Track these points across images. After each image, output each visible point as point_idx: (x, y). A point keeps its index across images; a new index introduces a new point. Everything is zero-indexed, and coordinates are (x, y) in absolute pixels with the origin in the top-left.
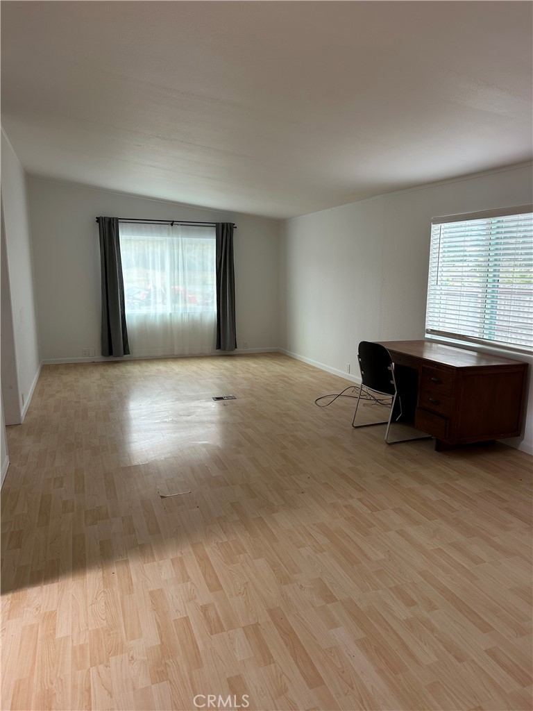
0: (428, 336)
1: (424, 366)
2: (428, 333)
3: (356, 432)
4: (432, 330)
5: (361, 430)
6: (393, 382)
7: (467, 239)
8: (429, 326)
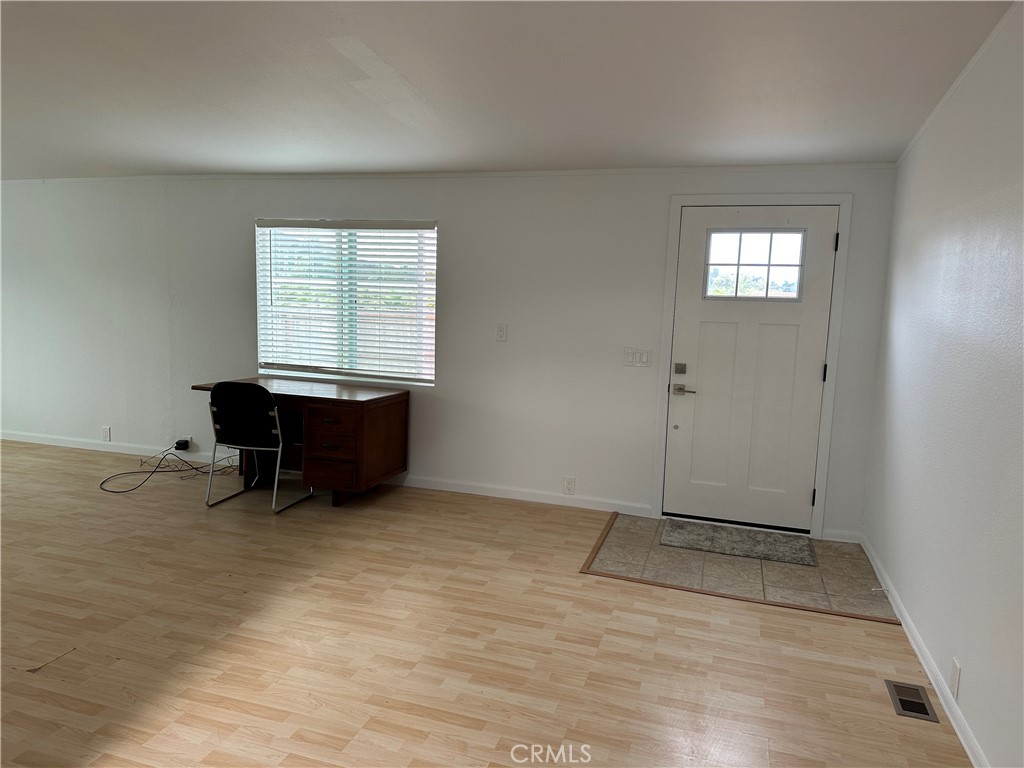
0: (262, 371)
1: (310, 405)
2: (262, 367)
3: (213, 510)
4: (266, 364)
5: (219, 507)
6: (278, 431)
7: (311, 244)
8: (262, 360)
